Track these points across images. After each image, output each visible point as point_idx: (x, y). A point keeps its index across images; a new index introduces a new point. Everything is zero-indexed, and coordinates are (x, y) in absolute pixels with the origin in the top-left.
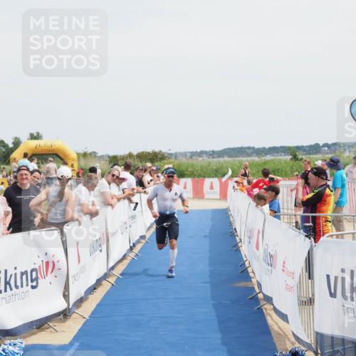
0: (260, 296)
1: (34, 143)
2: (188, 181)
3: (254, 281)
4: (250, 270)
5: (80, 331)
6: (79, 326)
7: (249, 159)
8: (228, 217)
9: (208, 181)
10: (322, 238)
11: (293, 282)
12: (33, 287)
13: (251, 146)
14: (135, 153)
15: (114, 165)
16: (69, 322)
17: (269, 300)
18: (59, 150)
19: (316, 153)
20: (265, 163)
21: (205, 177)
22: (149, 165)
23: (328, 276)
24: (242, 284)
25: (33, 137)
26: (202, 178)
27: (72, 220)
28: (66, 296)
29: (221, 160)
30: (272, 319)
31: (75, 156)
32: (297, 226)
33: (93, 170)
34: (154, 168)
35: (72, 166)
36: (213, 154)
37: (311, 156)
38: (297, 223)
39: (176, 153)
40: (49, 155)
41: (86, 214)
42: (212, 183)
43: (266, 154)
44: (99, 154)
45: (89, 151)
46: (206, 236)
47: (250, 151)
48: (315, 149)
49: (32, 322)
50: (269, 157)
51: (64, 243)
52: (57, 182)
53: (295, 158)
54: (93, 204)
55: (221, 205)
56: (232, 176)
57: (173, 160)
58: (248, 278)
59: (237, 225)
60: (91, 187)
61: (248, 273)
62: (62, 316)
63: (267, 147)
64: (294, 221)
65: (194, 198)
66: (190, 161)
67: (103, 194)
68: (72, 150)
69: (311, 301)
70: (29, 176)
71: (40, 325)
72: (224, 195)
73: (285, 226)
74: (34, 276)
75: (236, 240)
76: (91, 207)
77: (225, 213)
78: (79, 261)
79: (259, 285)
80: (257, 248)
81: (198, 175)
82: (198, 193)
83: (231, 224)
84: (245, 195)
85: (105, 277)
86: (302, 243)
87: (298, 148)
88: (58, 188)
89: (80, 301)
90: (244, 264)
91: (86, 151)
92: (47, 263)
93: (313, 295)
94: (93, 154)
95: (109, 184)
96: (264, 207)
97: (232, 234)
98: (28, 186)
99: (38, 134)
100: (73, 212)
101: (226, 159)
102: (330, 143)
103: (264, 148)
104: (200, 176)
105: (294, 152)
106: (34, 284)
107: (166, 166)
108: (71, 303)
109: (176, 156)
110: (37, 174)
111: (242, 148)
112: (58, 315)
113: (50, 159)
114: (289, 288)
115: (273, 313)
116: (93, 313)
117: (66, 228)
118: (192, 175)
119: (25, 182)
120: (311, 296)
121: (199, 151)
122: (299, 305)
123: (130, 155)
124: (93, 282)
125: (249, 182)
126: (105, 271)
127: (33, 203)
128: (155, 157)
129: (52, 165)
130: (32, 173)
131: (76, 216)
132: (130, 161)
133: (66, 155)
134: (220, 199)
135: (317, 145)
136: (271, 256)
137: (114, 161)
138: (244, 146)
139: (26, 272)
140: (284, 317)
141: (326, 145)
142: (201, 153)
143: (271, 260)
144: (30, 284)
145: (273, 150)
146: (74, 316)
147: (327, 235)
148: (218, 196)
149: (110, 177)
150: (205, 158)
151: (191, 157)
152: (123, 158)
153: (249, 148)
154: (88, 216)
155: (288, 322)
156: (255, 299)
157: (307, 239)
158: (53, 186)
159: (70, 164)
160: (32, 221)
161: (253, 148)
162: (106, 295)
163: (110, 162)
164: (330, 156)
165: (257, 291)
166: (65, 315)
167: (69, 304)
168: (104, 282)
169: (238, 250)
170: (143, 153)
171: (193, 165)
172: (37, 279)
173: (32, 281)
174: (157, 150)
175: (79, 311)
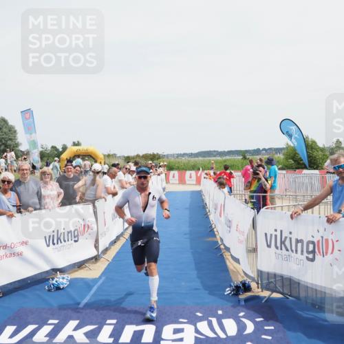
0: (222, 247)
1: (76, 148)
2: (176, 173)
3: (218, 237)
4: (215, 230)
5: (106, 269)
6: (105, 266)
7: (214, 158)
8: (201, 196)
9: (188, 173)
10: (262, 210)
11: (243, 238)
12: (75, 241)
13: (216, 150)
14: (141, 155)
15: (128, 162)
16: (99, 264)
17: (228, 249)
18: (91, 152)
19: (258, 155)
20: (225, 161)
21: (186, 170)
22: (150, 162)
23: (266, 234)
24: (210, 239)
25: (75, 144)
26: (184, 171)
27: (101, 198)
28: (96, 247)
29: (196, 159)
30: (229, 262)
31: (102, 156)
32: (246, 202)
33: (114, 165)
34: (154, 164)
35: (100, 163)
36: (191, 155)
37: (255, 157)
38: (246, 200)
39: (168, 155)
40: (85, 156)
41: (109, 194)
42: (191, 174)
43: (226, 155)
44: (118, 155)
45: (112, 153)
46: (187, 208)
47: (215, 153)
48: (257, 152)
49: (75, 264)
50: (228, 157)
51: (95, 213)
52: (91, 173)
53: (245, 158)
54: (114, 188)
55: (197, 188)
56: (203, 170)
57: (165, 159)
58: (214, 236)
59: (207, 201)
60: (113, 176)
61: (214, 232)
62: (94, 260)
63: (226, 150)
64: (244, 198)
65: (179, 184)
66: (177, 160)
67: (120, 181)
68: (100, 152)
69: (255, 250)
70: (73, 170)
71: (80, 265)
72: (198, 181)
73: (238, 201)
74: (76, 234)
75: (206, 211)
76: (112, 189)
77: (200, 193)
78: (105, 225)
79: (222, 240)
80: (220, 216)
81: (182, 169)
82: (182, 181)
83: (203, 200)
84: (212, 181)
85: (122, 235)
86: (249, 212)
87: (247, 151)
88: (92, 177)
89: (106, 250)
90: (211, 226)
91: (109, 153)
92: (84, 226)
93: (256, 246)
94: (114, 156)
95: (124, 174)
96: (224, 190)
97: (204, 207)
98: (72, 176)
99: (78, 142)
100: (101, 192)
101: (200, 158)
102: (267, 148)
103: (224, 152)
104: (183, 169)
105: (243, 154)
106: (76, 239)
107: (162, 164)
108: (100, 251)
109: (167, 156)
110: (78, 168)
111: (210, 151)
112: (92, 259)
113: (87, 158)
114: (241, 242)
115: (230, 258)
116: (114, 258)
117: (97, 203)
118: (178, 169)
119: (70, 173)
120: (254, 246)
121: (182, 153)
122: (247, 252)
123: (138, 156)
124: (115, 238)
125: (214, 173)
126: (122, 231)
127: (76, 186)
128: (154, 157)
129: (88, 163)
130: (75, 168)
131: (103, 195)
132: (138, 160)
133: (96, 156)
134: (196, 185)
135: (259, 149)
136: (230, 221)
137: (128, 159)
138: (212, 150)
139: (71, 231)
140: (237, 260)
141: (264, 149)
142: (184, 155)
143: (229, 223)
144: (73, 239)
145: (230, 153)
146: (102, 259)
147: (265, 207)
148: (194, 183)
149: (124, 170)
150: (186, 157)
151: (177, 157)
152: (133, 158)
153: (215, 151)
154: (111, 196)
155: (239, 264)
156: (219, 249)
157: (252, 210)
158: (88, 176)
159: (99, 161)
160: (75, 198)
161: (217, 151)
162: (122, 246)
163: (125, 160)
164: (267, 156)
165: (220, 243)
166: (96, 259)
167: (98, 252)
168: (121, 238)
169: (208, 217)
170: (146, 154)
171: (179, 162)
172: (78, 236)
173: (75, 237)
174: (155, 153)
175: (106, 256)
